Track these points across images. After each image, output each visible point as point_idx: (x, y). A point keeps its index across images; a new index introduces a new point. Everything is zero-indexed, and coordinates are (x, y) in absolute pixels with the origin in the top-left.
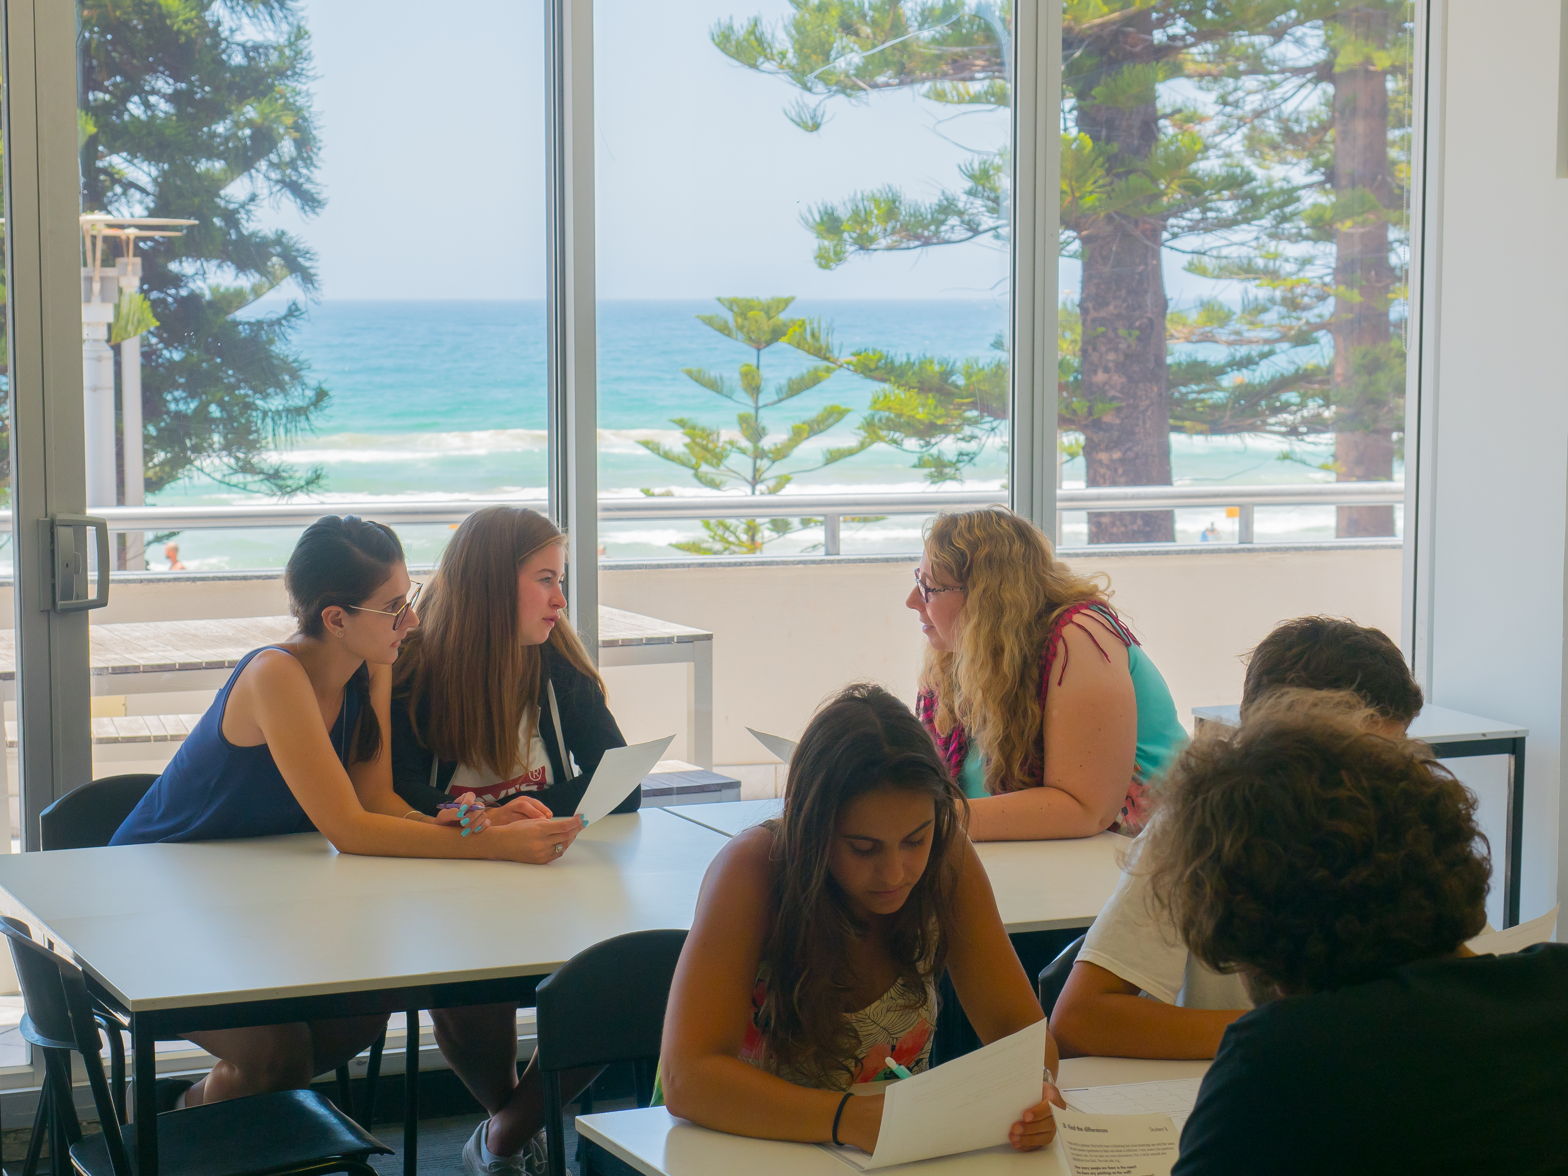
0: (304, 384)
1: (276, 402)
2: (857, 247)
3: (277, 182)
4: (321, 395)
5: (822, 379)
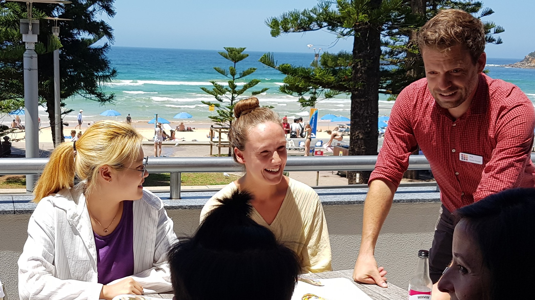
0: (108, 68)
1: (101, 74)
2: (283, 31)
3: (101, 6)
4: (114, 72)
5: (252, 72)
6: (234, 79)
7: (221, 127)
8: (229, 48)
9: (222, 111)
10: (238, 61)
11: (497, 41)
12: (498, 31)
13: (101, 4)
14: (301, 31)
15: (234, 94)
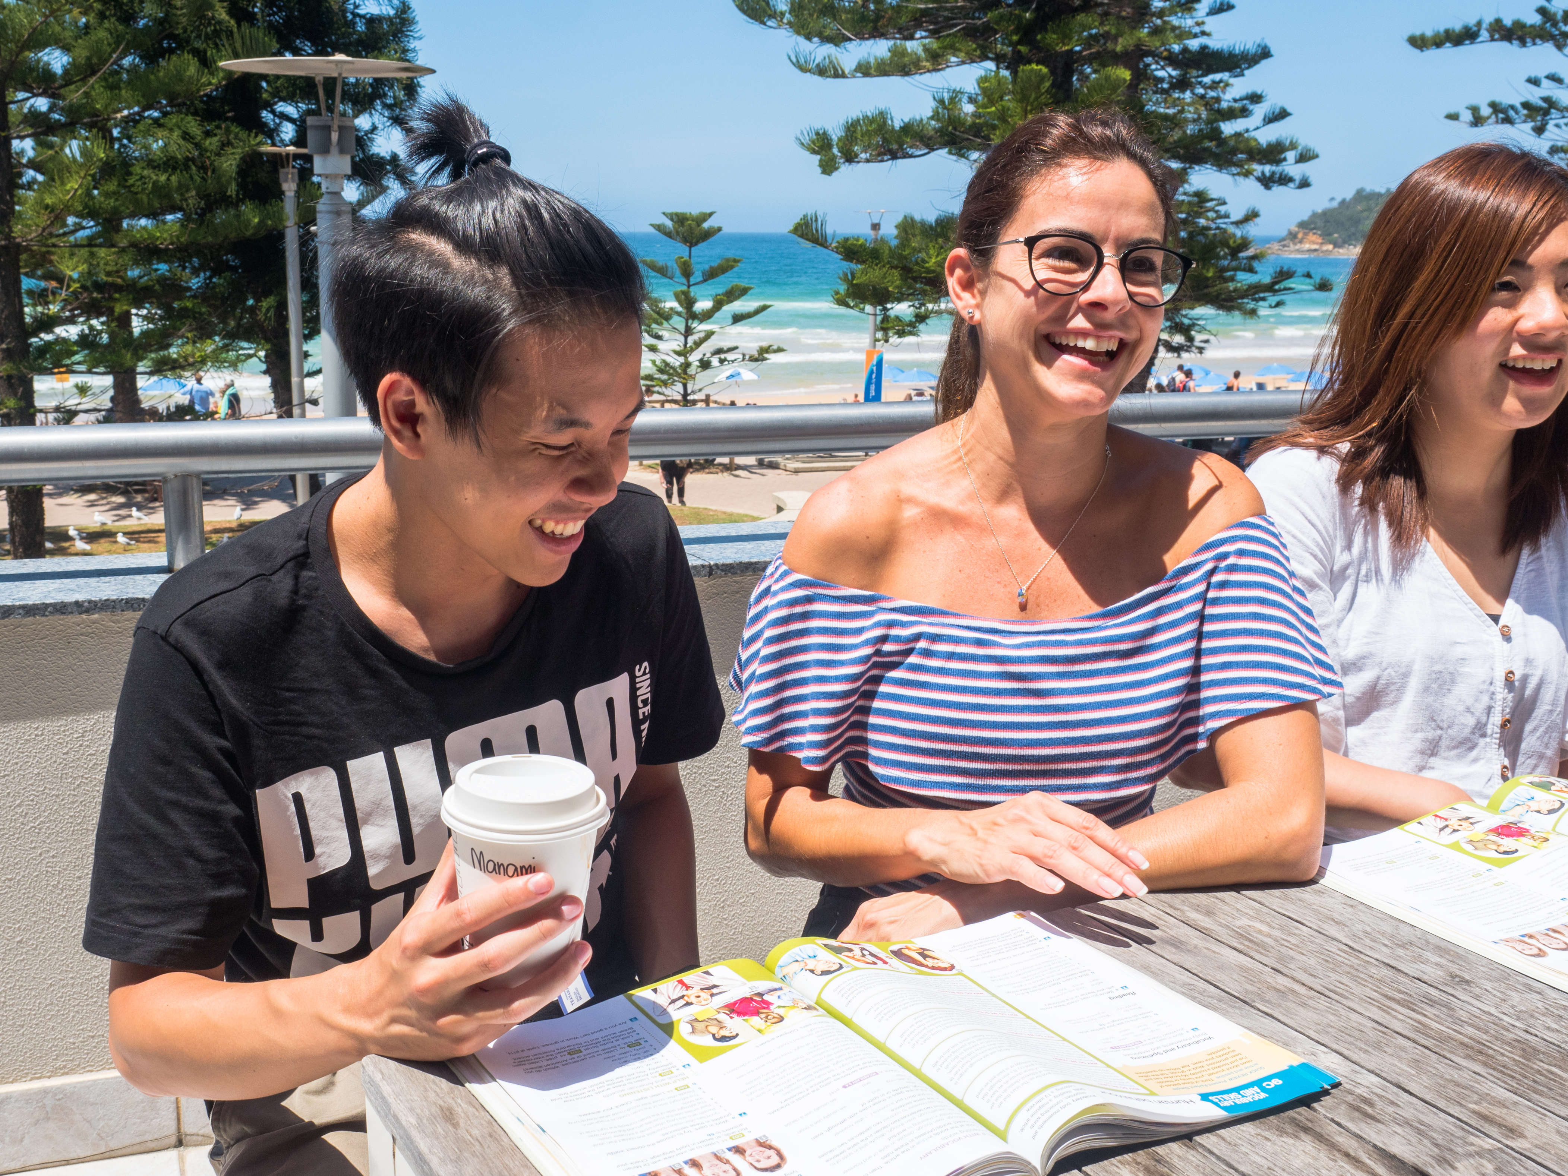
2: (844, 160)
3: (389, 118)
5: (732, 267)
6: (689, 286)
7: (662, 398)
8: (677, 214)
9: (664, 361)
10: (696, 244)
11: (1297, 183)
12: (1305, 157)
13: (386, 114)
14: (885, 158)
15: (690, 321)
